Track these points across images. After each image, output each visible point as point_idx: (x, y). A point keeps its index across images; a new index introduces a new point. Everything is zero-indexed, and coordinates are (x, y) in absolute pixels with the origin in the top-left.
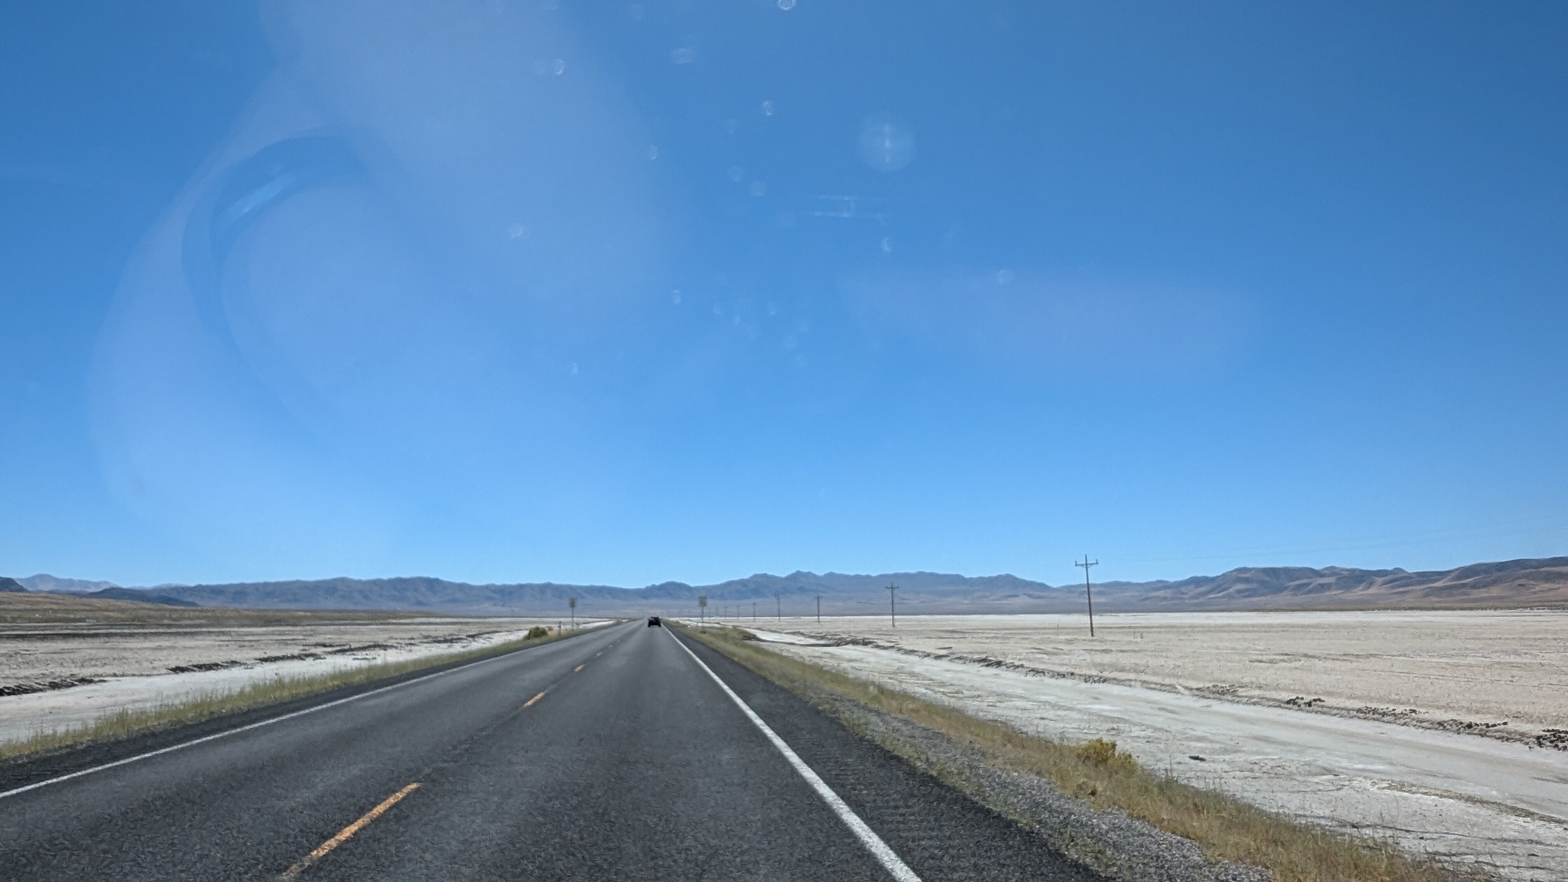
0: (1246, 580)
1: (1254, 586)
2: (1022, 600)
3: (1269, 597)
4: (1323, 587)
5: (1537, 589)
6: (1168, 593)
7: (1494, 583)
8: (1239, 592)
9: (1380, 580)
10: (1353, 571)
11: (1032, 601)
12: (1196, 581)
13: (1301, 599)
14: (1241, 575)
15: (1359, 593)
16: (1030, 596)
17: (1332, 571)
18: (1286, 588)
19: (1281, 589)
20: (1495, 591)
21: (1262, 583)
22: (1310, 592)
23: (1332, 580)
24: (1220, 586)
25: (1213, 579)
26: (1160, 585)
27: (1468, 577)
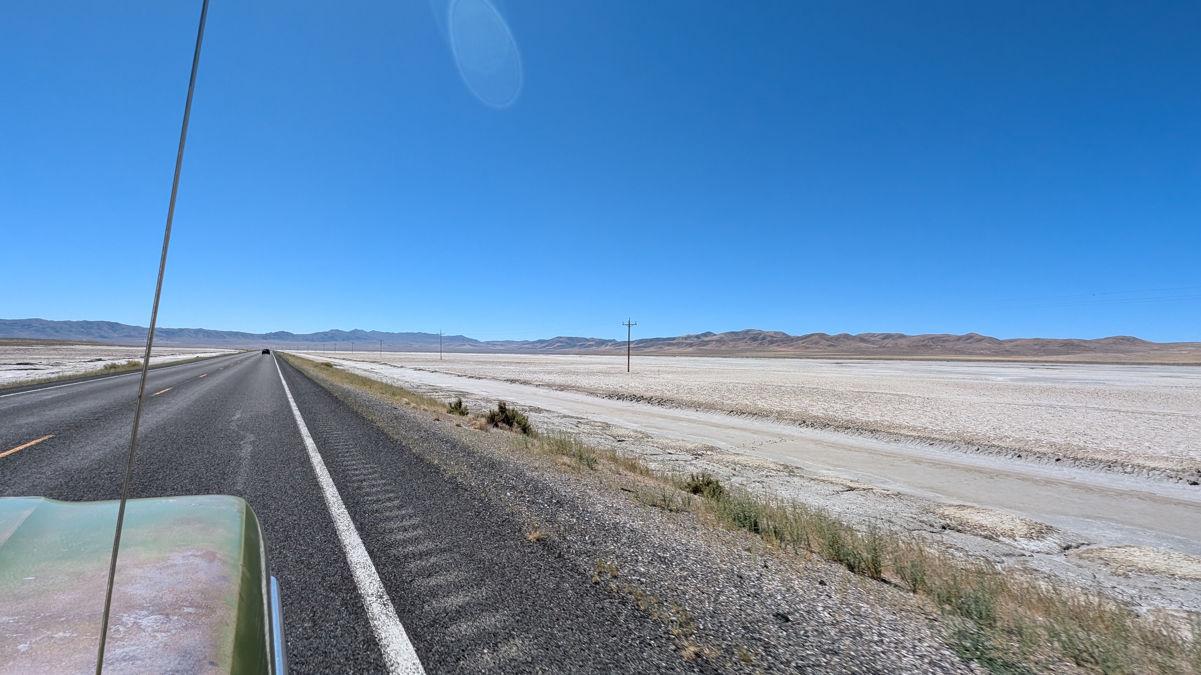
0: (561, 342)
1: (564, 344)
2: (468, 347)
3: (570, 349)
4: (590, 346)
5: (665, 349)
6: (530, 346)
7: (651, 346)
8: (558, 346)
9: (610, 344)
10: (600, 340)
11: (472, 347)
12: (541, 341)
13: (583, 350)
14: (559, 340)
15: (603, 348)
16: (471, 345)
17: (593, 340)
18: (577, 345)
19: (575, 346)
20: (652, 349)
21: (567, 343)
22: (585, 347)
23: (594, 343)
24: (551, 344)
25: (548, 341)
26: (526, 343)
27: (640, 344)
